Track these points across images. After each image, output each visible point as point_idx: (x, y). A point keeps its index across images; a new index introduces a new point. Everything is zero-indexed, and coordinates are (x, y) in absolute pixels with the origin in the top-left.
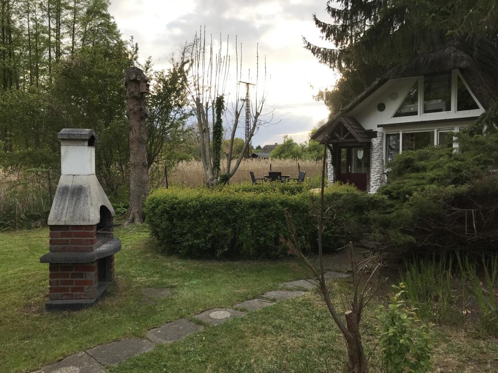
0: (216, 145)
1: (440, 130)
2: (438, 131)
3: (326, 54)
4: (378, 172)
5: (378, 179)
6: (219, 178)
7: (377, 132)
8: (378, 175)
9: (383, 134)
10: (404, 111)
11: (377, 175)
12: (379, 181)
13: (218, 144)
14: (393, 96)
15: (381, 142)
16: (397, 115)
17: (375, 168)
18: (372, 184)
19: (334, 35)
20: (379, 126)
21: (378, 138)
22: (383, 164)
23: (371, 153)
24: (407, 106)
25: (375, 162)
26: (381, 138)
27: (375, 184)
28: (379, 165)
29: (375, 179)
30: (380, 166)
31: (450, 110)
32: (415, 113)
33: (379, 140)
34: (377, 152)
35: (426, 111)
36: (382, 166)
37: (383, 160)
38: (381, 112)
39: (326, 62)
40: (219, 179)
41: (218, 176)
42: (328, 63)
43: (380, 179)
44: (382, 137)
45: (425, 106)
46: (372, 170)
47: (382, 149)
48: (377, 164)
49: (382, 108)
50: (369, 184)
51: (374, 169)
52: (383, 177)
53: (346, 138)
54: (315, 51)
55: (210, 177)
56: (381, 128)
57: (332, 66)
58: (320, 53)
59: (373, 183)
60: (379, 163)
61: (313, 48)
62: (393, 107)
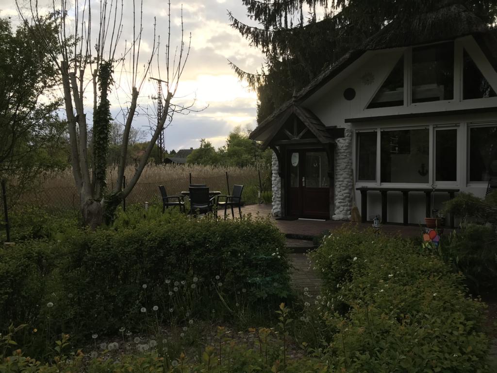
0: (99, 144)
1: (437, 127)
2: (434, 128)
3: (257, 35)
4: (347, 187)
5: (346, 197)
6: (103, 200)
7: (343, 129)
8: (347, 191)
9: (352, 133)
10: (384, 99)
11: (345, 192)
12: (347, 199)
13: (101, 142)
14: (368, 78)
15: (350, 144)
16: (372, 105)
17: (342, 181)
18: (337, 204)
19: (265, 14)
20: (347, 121)
21: (346, 138)
22: (352, 175)
23: (336, 160)
24: (387, 93)
25: (341, 173)
26: (350, 138)
27: (342, 204)
28: (348, 176)
29: (342, 197)
30: (349, 178)
31: (452, 98)
32: (400, 103)
33: (347, 141)
34: (344, 159)
35: (415, 100)
36: (351, 177)
37: (352, 170)
38: (349, 101)
39: (257, 45)
40: (102, 202)
41: (101, 196)
42: (260, 46)
43: (349, 197)
44: (351, 136)
45: (414, 93)
46: (337, 184)
47: (351, 153)
48: (345, 175)
49: (350, 94)
50: (334, 204)
51: (340, 183)
52: (353, 194)
53: (302, 138)
54: (244, 30)
55: (87, 198)
56: (349, 124)
57: (265, 50)
58: (250, 33)
59: (340, 202)
60: (348, 174)
61: (241, 27)
62: (366, 94)
